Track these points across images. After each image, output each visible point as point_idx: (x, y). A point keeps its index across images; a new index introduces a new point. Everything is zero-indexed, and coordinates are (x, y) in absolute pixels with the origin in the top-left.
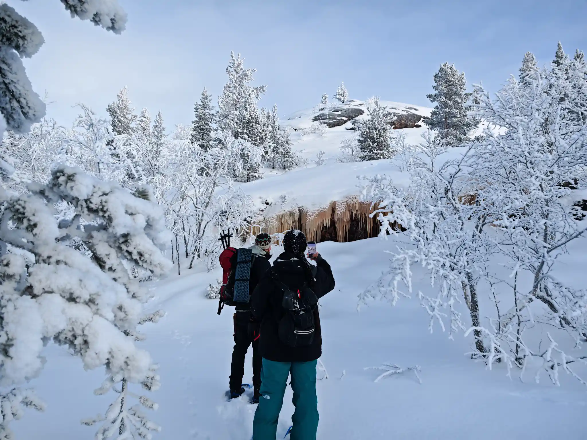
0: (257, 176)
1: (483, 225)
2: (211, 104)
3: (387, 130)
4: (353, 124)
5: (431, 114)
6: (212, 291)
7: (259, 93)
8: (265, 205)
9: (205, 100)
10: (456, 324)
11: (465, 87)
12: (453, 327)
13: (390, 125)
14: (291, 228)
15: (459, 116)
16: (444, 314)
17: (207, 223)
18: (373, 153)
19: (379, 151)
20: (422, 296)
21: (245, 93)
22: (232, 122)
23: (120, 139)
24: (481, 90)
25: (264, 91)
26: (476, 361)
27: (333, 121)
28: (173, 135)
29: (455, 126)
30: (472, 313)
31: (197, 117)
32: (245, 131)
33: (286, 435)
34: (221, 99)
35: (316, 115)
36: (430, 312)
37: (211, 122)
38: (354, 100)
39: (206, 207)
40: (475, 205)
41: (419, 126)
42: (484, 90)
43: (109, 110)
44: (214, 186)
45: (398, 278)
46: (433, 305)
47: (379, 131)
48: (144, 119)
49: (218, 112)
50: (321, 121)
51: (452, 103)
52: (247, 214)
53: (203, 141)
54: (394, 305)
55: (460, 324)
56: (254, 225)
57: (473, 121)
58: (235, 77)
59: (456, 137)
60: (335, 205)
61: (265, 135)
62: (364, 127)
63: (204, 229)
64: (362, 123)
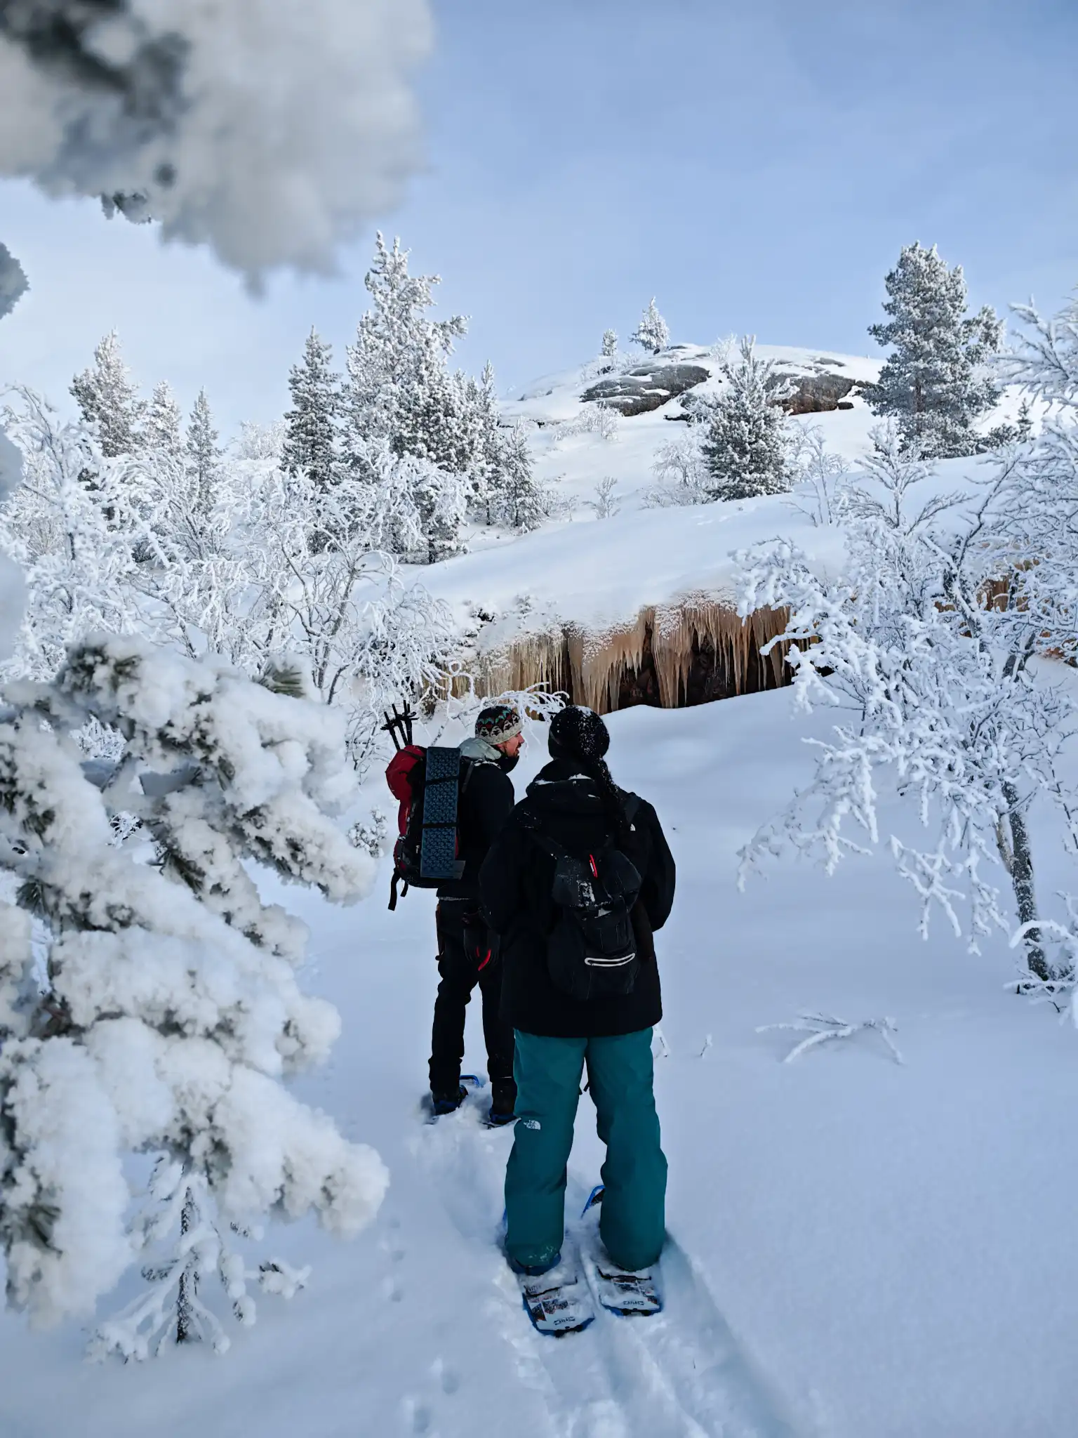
0: (454, 548)
1: (1027, 656)
2: (329, 369)
3: (774, 420)
4: (683, 405)
5: (879, 376)
6: (361, 841)
7: (451, 338)
8: (479, 621)
9: (316, 359)
10: (986, 914)
11: (963, 304)
12: (980, 924)
13: (781, 408)
14: (544, 678)
15: (949, 378)
16: (956, 893)
17: (341, 670)
18: (742, 480)
19: (756, 475)
20: (899, 849)
21: (414, 338)
22: (385, 411)
23: (112, 469)
24: (1032, 319)
25: (461, 331)
26: (1033, 1002)
27: (634, 400)
28: (235, 448)
29: (940, 404)
30: (1017, 881)
31: (296, 402)
32: (420, 435)
33: (586, 1208)
34: (354, 355)
35: (591, 385)
36: (922, 889)
37: (331, 414)
38: (684, 345)
39: (336, 629)
40: (1015, 611)
41: (849, 406)
42: (1039, 319)
43: (76, 392)
44: (352, 578)
45: (843, 807)
46: (929, 870)
47: (754, 422)
48: (162, 410)
49: (348, 387)
50: (604, 400)
51: (932, 346)
52: (436, 645)
53: (315, 463)
54: (831, 872)
55: (995, 915)
56: (456, 674)
57: (985, 389)
58: (389, 297)
59: (944, 432)
60: (654, 615)
61: (469, 444)
62: (717, 415)
63: (333, 685)
64: (710, 406)
